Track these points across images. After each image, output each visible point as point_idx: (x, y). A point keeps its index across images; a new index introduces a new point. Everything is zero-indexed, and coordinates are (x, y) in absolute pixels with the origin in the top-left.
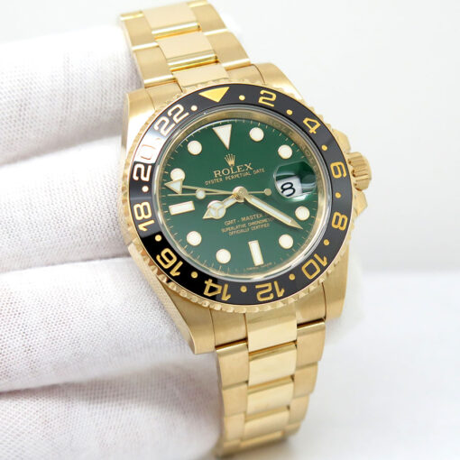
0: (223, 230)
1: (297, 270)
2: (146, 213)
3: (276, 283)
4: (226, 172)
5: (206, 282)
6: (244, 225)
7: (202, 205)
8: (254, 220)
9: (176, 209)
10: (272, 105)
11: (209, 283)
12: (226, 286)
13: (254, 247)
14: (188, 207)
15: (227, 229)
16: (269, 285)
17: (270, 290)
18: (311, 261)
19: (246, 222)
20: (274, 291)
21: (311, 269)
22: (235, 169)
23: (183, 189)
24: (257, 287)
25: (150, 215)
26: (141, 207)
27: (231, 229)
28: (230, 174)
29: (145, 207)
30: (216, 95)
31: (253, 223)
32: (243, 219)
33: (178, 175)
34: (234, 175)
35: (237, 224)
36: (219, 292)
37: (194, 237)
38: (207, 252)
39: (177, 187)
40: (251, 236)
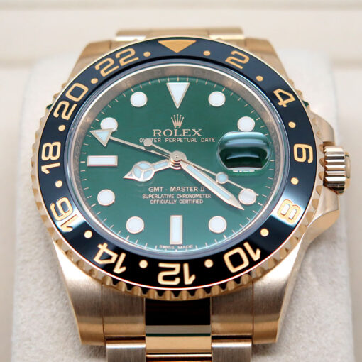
0: (144, 196)
1: (218, 258)
2: (54, 154)
3: (186, 266)
4: (168, 133)
5: (100, 246)
6: (172, 196)
7: (126, 165)
8: (186, 193)
10: (241, 68)
11: (103, 248)
12: (123, 256)
13: (176, 222)
14: (111, 161)
15: (150, 196)
16: (177, 266)
17: (176, 272)
18: (239, 250)
19: (175, 193)
20: (181, 275)
21: (236, 260)
22: (180, 131)
23: (110, 140)
24: (161, 265)
25: (57, 157)
26: (51, 146)
27: (154, 197)
28: (173, 136)
29: (55, 148)
31: (184, 196)
32: (173, 189)
33: (110, 124)
34: (176, 137)
35: (164, 192)
36: (113, 261)
37: (106, 197)
38: (116, 215)
39: (103, 136)
40: (176, 210)
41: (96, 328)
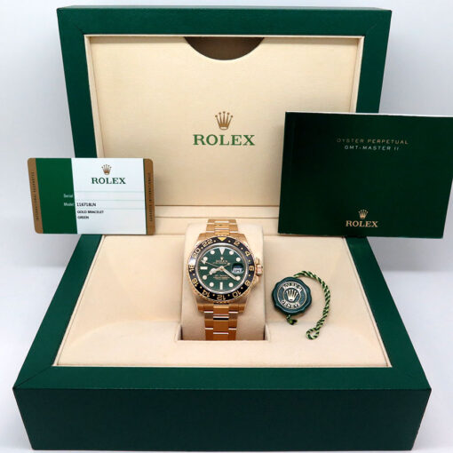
1: (231, 294)
3: (224, 296)
4: (220, 261)
5: (204, 290)
7: (209, 269)
8: (224, 277)
9: (202, 268)
10: (238, 245)
12: (209, 293)
13: (221, 284)
14: (206, 268)
16: (222, 296)
18: (236, 292)
19: (221, 277)
20: (222, 298)
21: (235, 295)
22: (222, 261)
24: (218, 295)
27: (216, 278)
30: (222, 239)
33: (206, 259)
35: (218, 276)
36: (207, 294)
37: (205, 277)
38: (207, 282)
39: (204, 262)
40: (221, 281)
41: (202, 305)
